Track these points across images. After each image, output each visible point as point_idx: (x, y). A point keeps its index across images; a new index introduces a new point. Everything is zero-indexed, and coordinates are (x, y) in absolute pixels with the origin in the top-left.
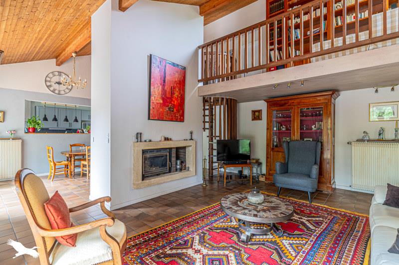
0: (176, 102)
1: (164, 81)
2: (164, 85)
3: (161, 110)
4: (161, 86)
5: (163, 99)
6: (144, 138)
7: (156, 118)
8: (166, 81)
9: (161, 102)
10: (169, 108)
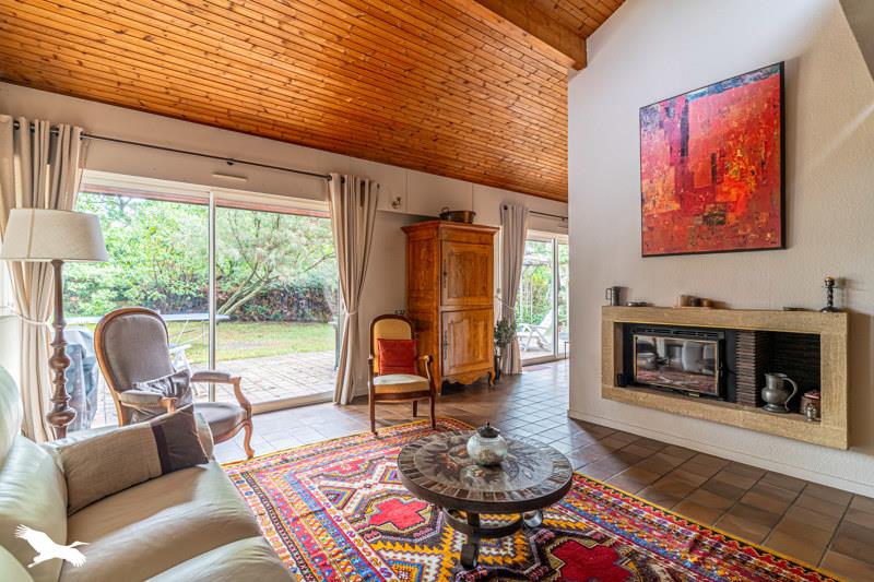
0: (734, 192)
1: (684, 151)
2: (682, 162)
3: (676, 228)
4: (672, 170)
5: (680, 198)
6: (633, 297)
7: (662, 251)
8: (690, 149)
9: (676, 206)
10: (705, 218)
